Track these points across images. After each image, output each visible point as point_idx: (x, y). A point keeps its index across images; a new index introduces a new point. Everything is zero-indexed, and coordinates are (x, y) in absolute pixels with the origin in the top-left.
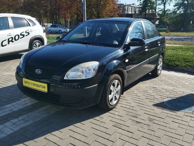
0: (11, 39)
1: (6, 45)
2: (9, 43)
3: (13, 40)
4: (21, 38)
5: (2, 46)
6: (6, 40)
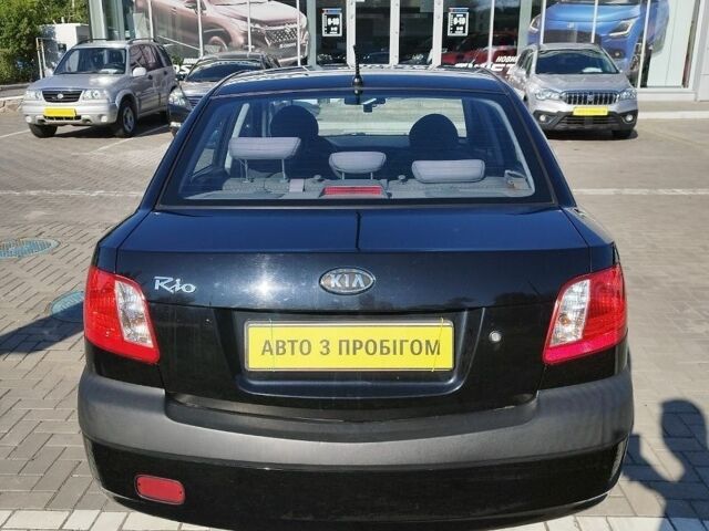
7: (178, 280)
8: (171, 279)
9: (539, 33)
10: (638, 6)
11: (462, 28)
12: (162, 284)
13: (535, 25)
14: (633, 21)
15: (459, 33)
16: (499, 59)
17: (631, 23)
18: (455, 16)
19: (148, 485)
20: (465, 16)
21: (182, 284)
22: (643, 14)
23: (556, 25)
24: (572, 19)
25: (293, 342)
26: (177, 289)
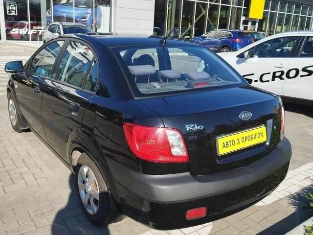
0: (280, 73)
1: (268, 81)
2: (273, 80)
3: (284, 76)
4: (301, 76)
5: (262, 81)
6: (269, 73)
7: (196, 125)
8: (193, 125)
9: (51, 17)
10: (90, 9)
11: (14, 12)
12: (190, 128)
13: (49, 13)
14: (89, 15)
15: (13, 13)
16: (34, 27)
17: (88, 16)
18: (10, 5)
19: (191, 214)
20: (15, 6)
21: (198, 126)
22: (92, 13)
23: (58, 14)
24: (65, 12)
25: (230, 141)
26: (197, 129)
